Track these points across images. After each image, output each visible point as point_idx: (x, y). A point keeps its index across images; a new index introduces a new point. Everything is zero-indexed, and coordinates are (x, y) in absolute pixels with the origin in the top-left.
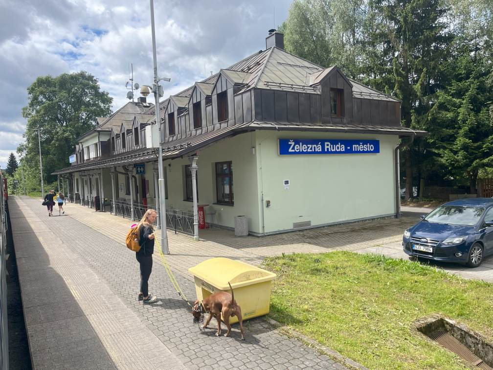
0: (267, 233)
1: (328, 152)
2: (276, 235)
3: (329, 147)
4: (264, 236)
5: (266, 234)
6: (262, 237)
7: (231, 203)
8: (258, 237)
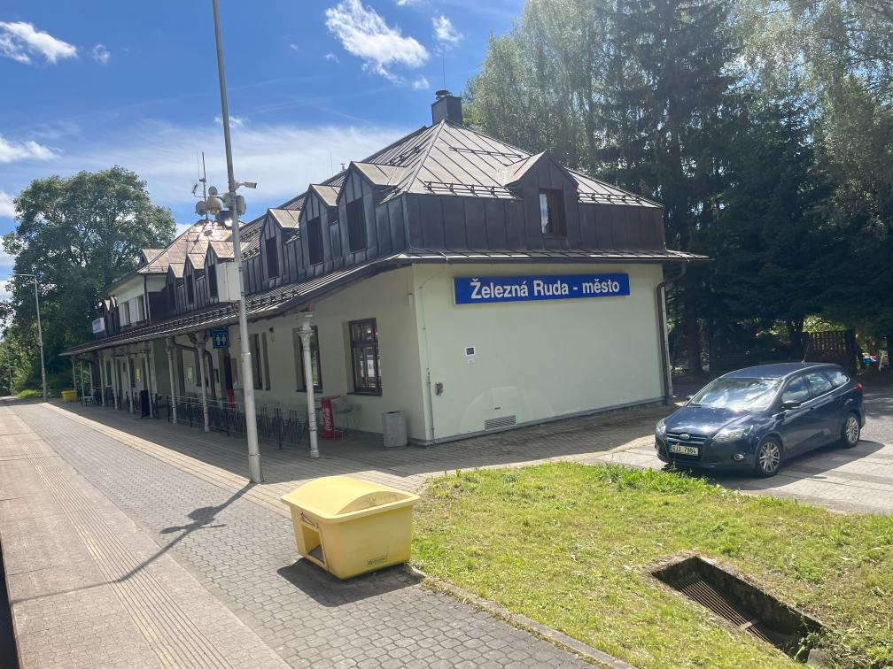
0: (438, 440)
1: (540, 297)
2: (456, 443)
3: (540, 288)
4: (436, 445)
5: (437, 442)
6: (431, 446)
7: (378, 392)
8: (424, 447)
